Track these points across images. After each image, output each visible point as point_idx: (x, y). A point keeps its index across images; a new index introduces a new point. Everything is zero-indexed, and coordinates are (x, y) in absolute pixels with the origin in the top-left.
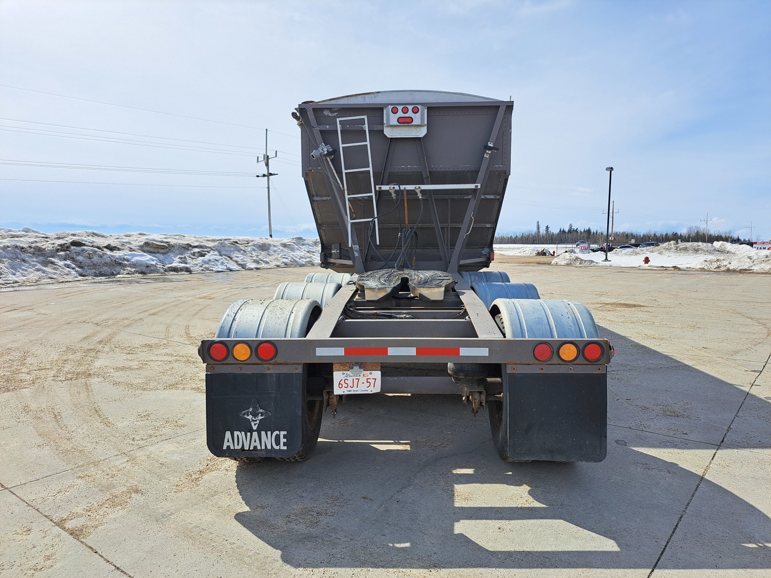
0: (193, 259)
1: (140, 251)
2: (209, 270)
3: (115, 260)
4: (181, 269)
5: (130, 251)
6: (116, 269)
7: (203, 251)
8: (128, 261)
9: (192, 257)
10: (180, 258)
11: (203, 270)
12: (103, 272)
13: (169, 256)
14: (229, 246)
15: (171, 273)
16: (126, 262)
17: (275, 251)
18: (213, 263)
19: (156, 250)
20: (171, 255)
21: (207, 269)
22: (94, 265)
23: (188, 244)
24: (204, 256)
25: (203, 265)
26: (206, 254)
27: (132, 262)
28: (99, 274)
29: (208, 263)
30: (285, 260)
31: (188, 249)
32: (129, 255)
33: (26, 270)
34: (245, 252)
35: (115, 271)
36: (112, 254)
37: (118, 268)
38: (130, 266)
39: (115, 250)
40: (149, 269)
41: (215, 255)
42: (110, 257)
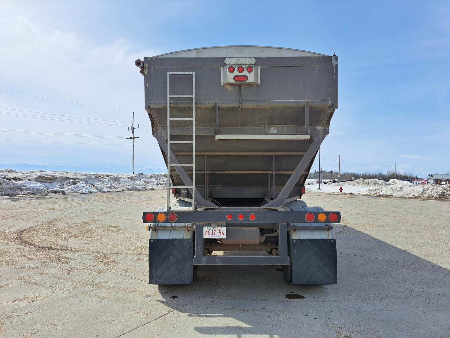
0: (68, 186)
1: (35, 181)
2: (77, 192)
4: (59, 192)
5: (28, 181)
7: (76, 181)
8: (25, 186)
9: (68, 184)
10: (60, 185)
11: (73, 192)
14: (94, 178)
15: (52, 194)
16: (24, 188)
17: (123, 181)
18: (80, 188)
19: (45, 181)
20: (54, 183)
23: (66, 177)
24: (75, 184)
25: (74, 189)
26: (77, 183)
27: (28, 187)
29: (77, 188)
30: (128, 187)
31: (66, 180)
32: (27, 183)
34: (104, 182)
37: (18, 191)
38: (26, 190)
40: (38, 191)
41: (83, 184)
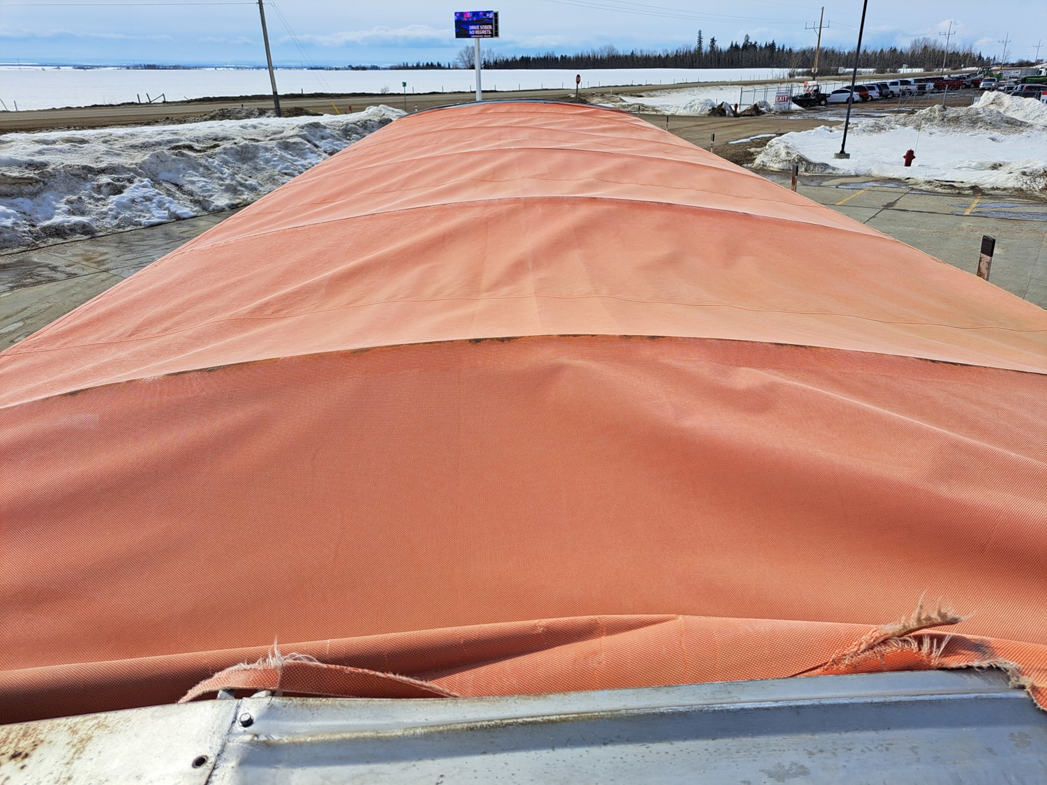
0: (98, 200)
2: (132, 224)
4: (71, 230)
7: (118, 180)
9: (96, 196)
10: (69, 202)
11: (118, 226)
13: (44, 198)
14: (174, 160)
15: (51, 241)
17: (267, 161)
18: (140, 207)
19: (15, 189)
20: (49, 196)
21: (129, 222)
23: (85, 167)
24: (121, 192)
25: (119, 213)
26: (124, 187)
29: (129, 208)
31: (85, 179)
34: (208, 169)
41: (144, 186)
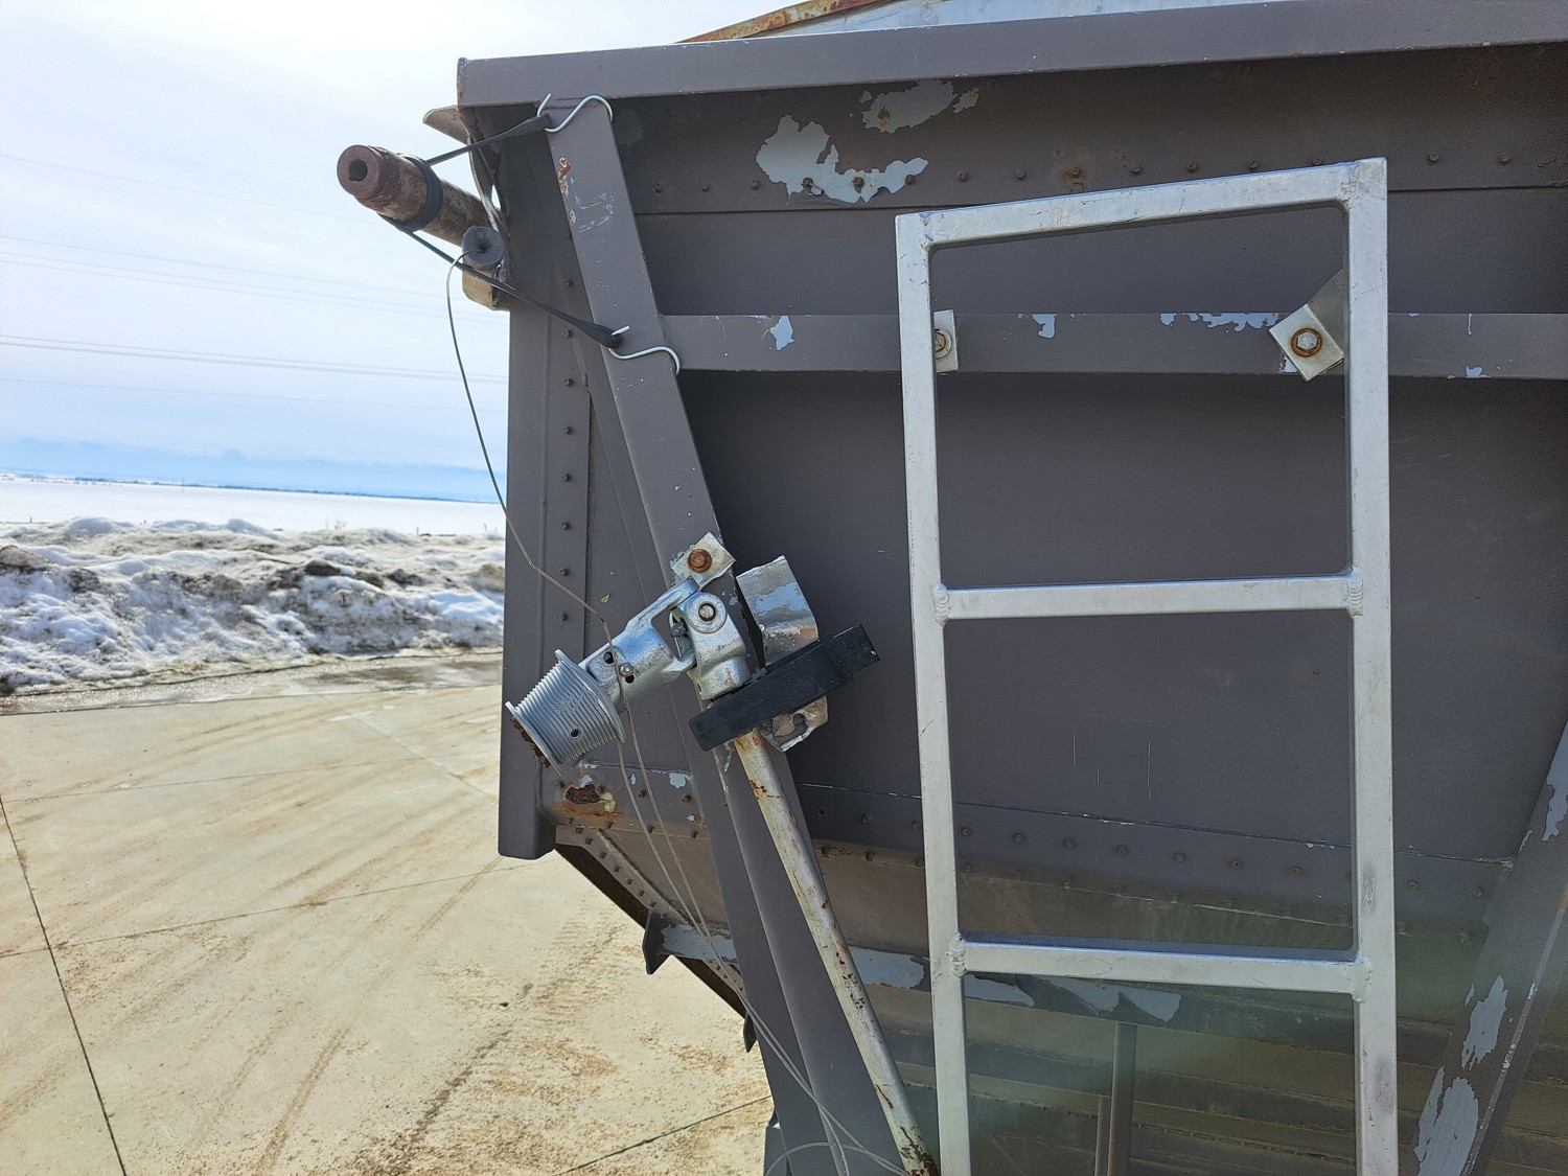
3: (404, 612)
6: (402, 633)
12: (369, 642)
22: (352, 622)
28: (359, 646)
33: (181, 638)
35: (400, 638)
36: (401, 594)
39: (410, 583)
42: (392, 605)
